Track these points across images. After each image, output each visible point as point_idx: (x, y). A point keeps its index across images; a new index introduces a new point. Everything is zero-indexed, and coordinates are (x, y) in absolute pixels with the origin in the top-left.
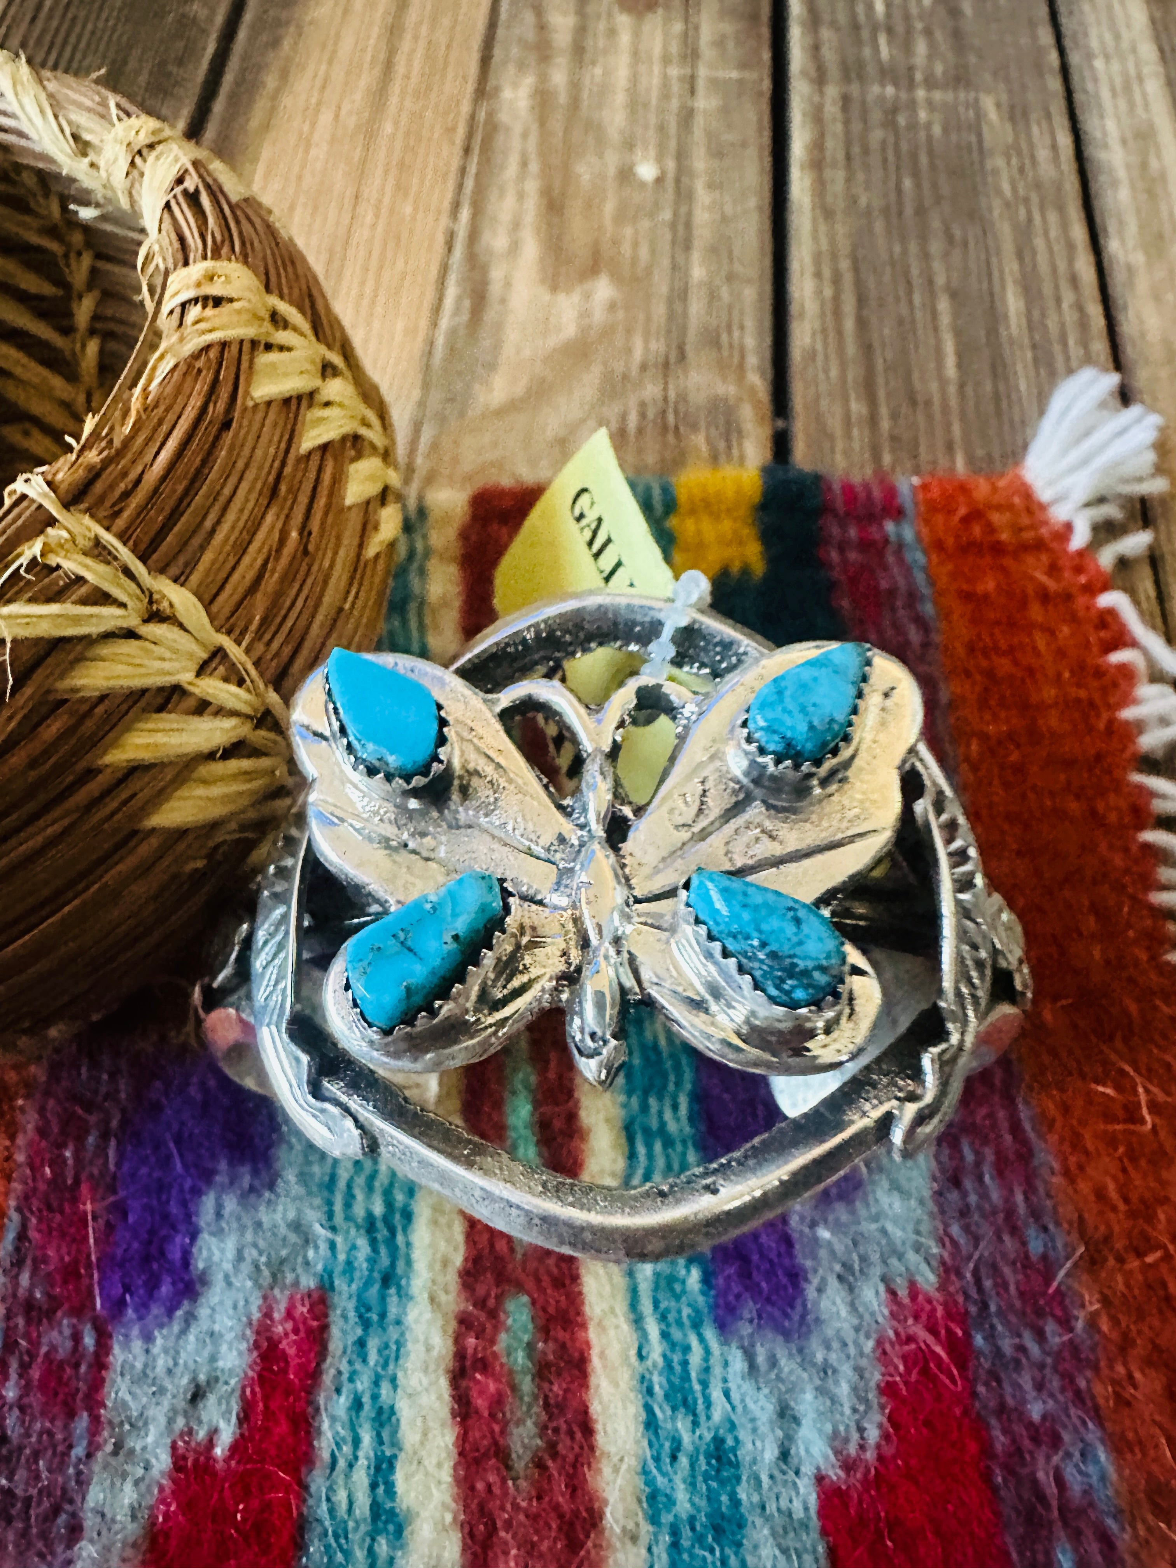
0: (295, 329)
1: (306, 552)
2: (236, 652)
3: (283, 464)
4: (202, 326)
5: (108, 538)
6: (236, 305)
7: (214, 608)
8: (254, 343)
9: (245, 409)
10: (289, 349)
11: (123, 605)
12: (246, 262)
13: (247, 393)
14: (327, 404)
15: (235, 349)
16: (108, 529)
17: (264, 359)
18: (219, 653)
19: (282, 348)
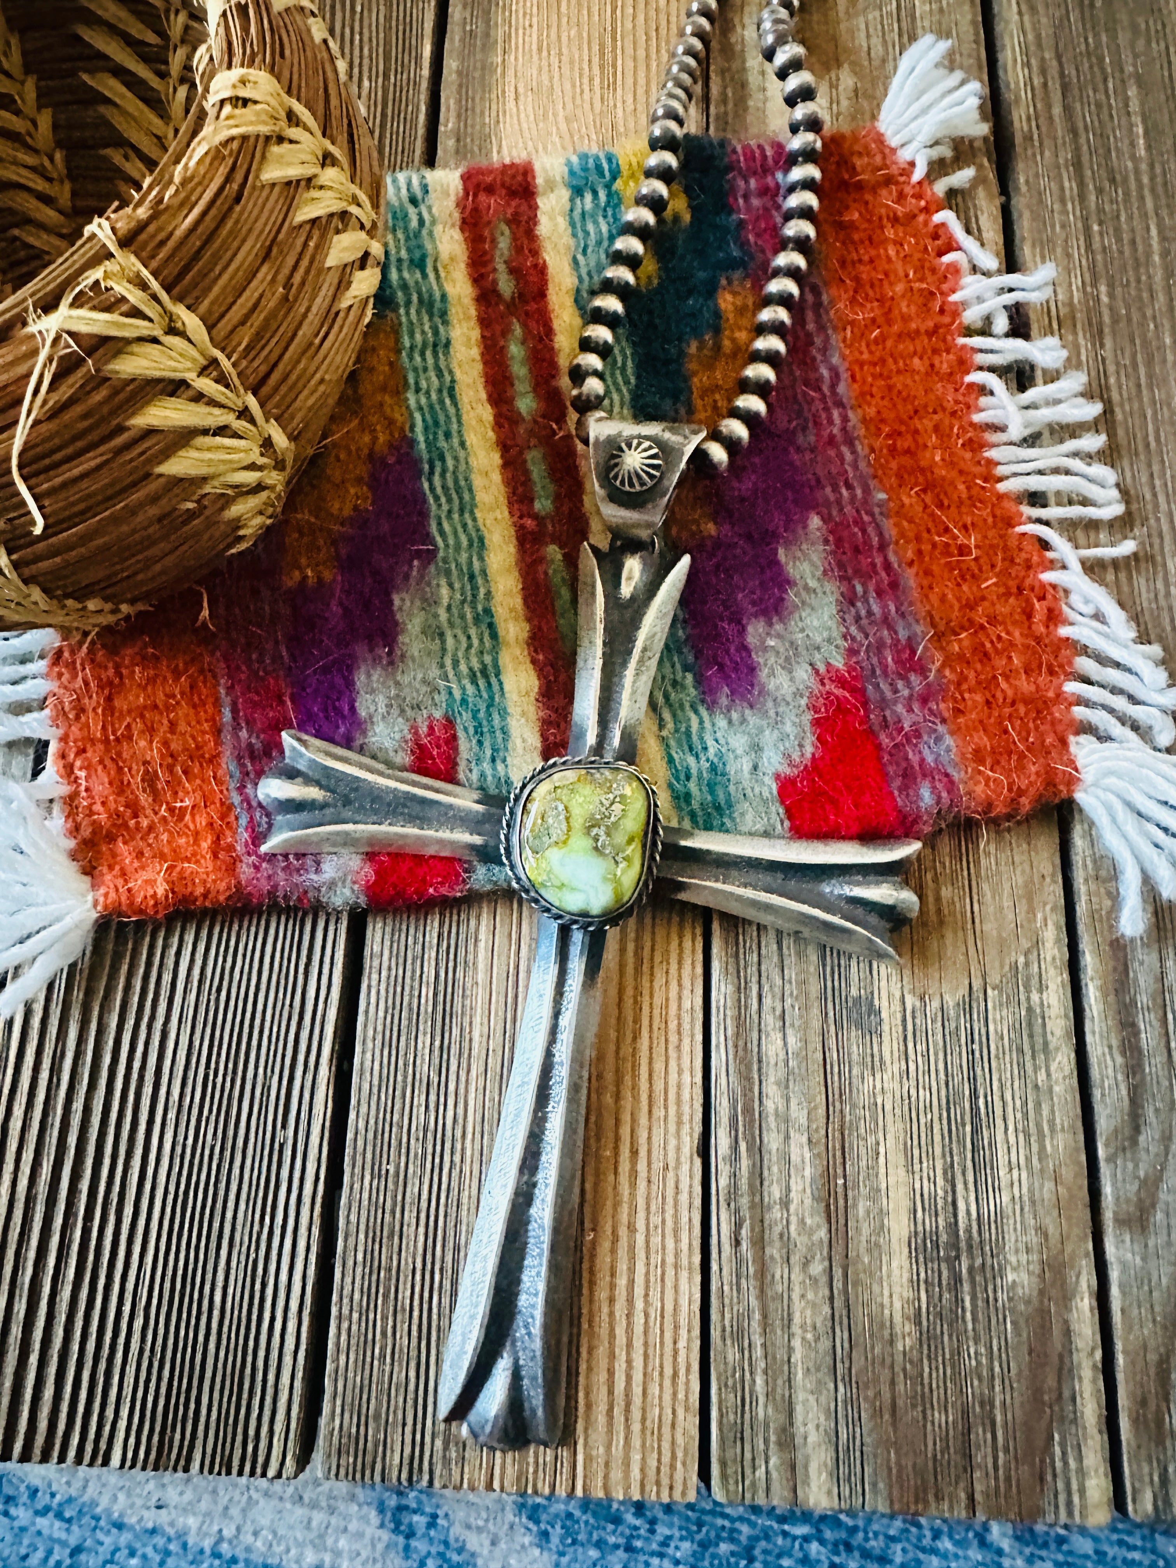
0: (306, 128)
1: (287, 299)
2: (226, 364)
3: (279, 231)
4: (231, 122)
5: (145, 273)
6: (258, 107)
7: (214, 332)
8: (268, 138)
9: (254, 187)
10: (297, 142)
11: (151, 320)
12: (272, 71)
13: (257, 177)
14: (321, 187)
15: (252, 142)
16: (146, 267)
17: (275, 149)
18: (214, 362)
19: (291, 142)
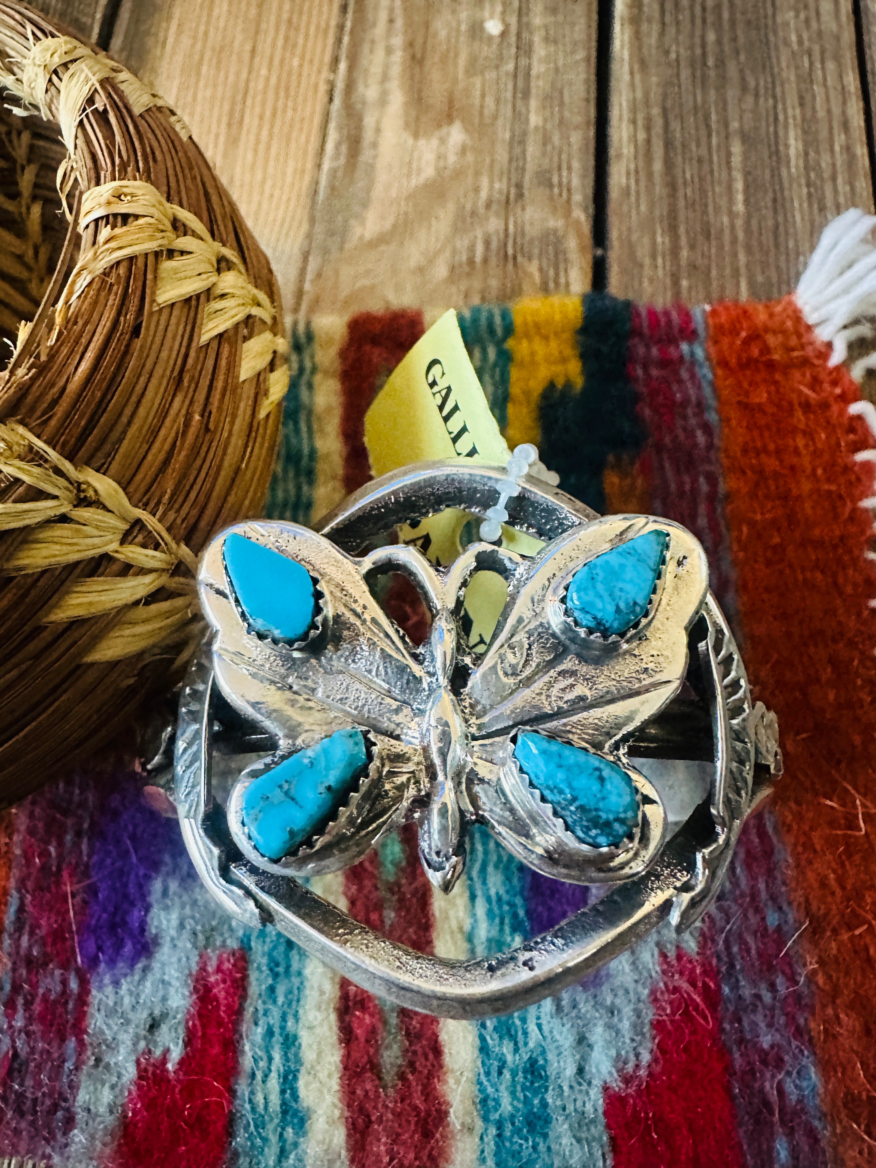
0: (194, 234)
1: (207, 430)
2: (151, 522)
3: (186, 356)
4: (112, 245)
5: (39, 444)
6: (141, 221)
7: (131, 489)
8: (157, 254)
9: (151, 314)
10: (190, 253)
11: (55, 497)
12: (148, 179)
13: (153, 301)
14: (223, 296)
15: (140, 262)
16: (38, 437)
17: (167, 265)
18: (138, 523)
19: (182, 253)
